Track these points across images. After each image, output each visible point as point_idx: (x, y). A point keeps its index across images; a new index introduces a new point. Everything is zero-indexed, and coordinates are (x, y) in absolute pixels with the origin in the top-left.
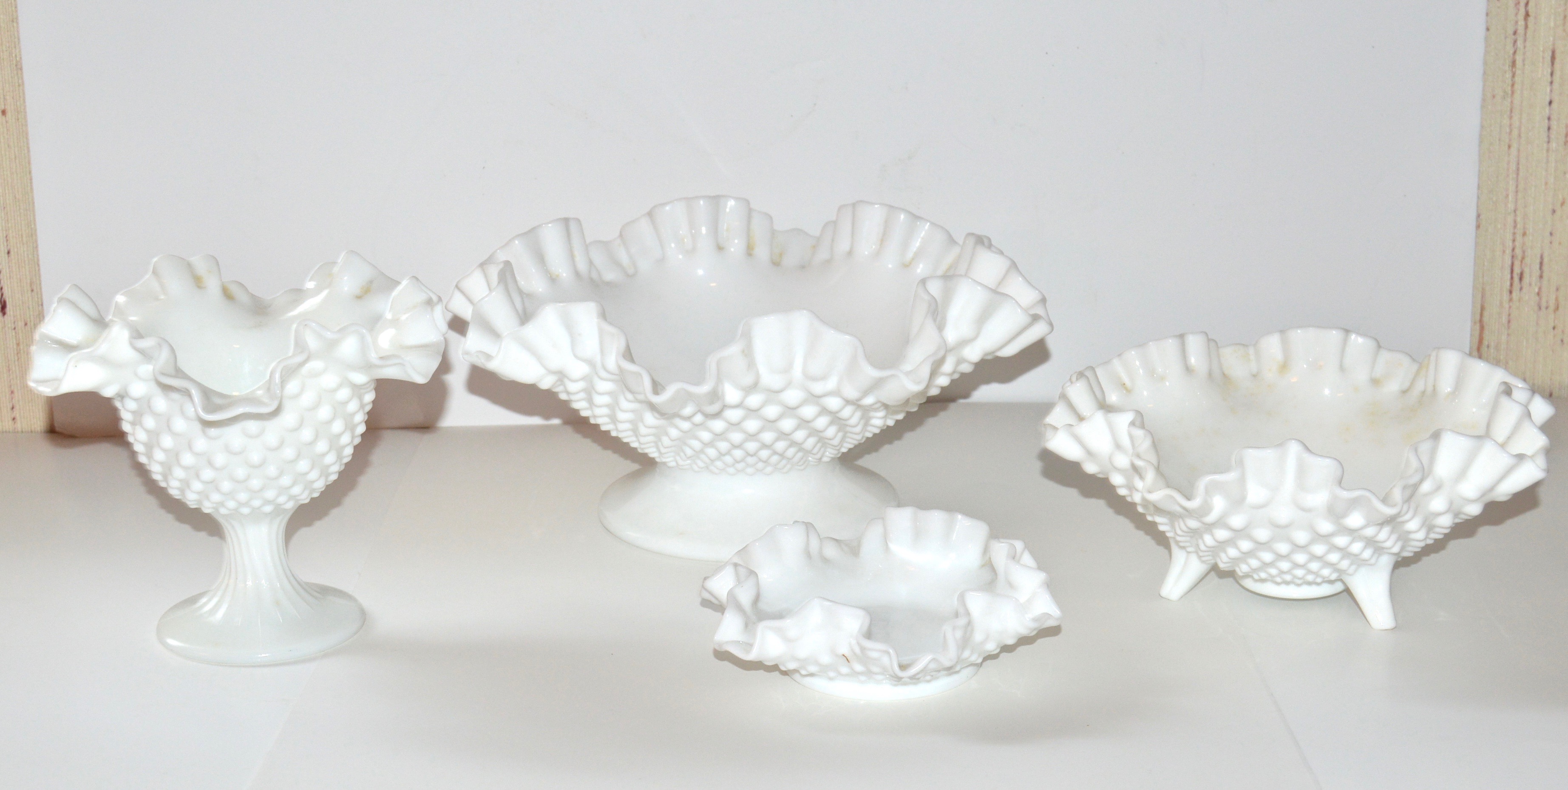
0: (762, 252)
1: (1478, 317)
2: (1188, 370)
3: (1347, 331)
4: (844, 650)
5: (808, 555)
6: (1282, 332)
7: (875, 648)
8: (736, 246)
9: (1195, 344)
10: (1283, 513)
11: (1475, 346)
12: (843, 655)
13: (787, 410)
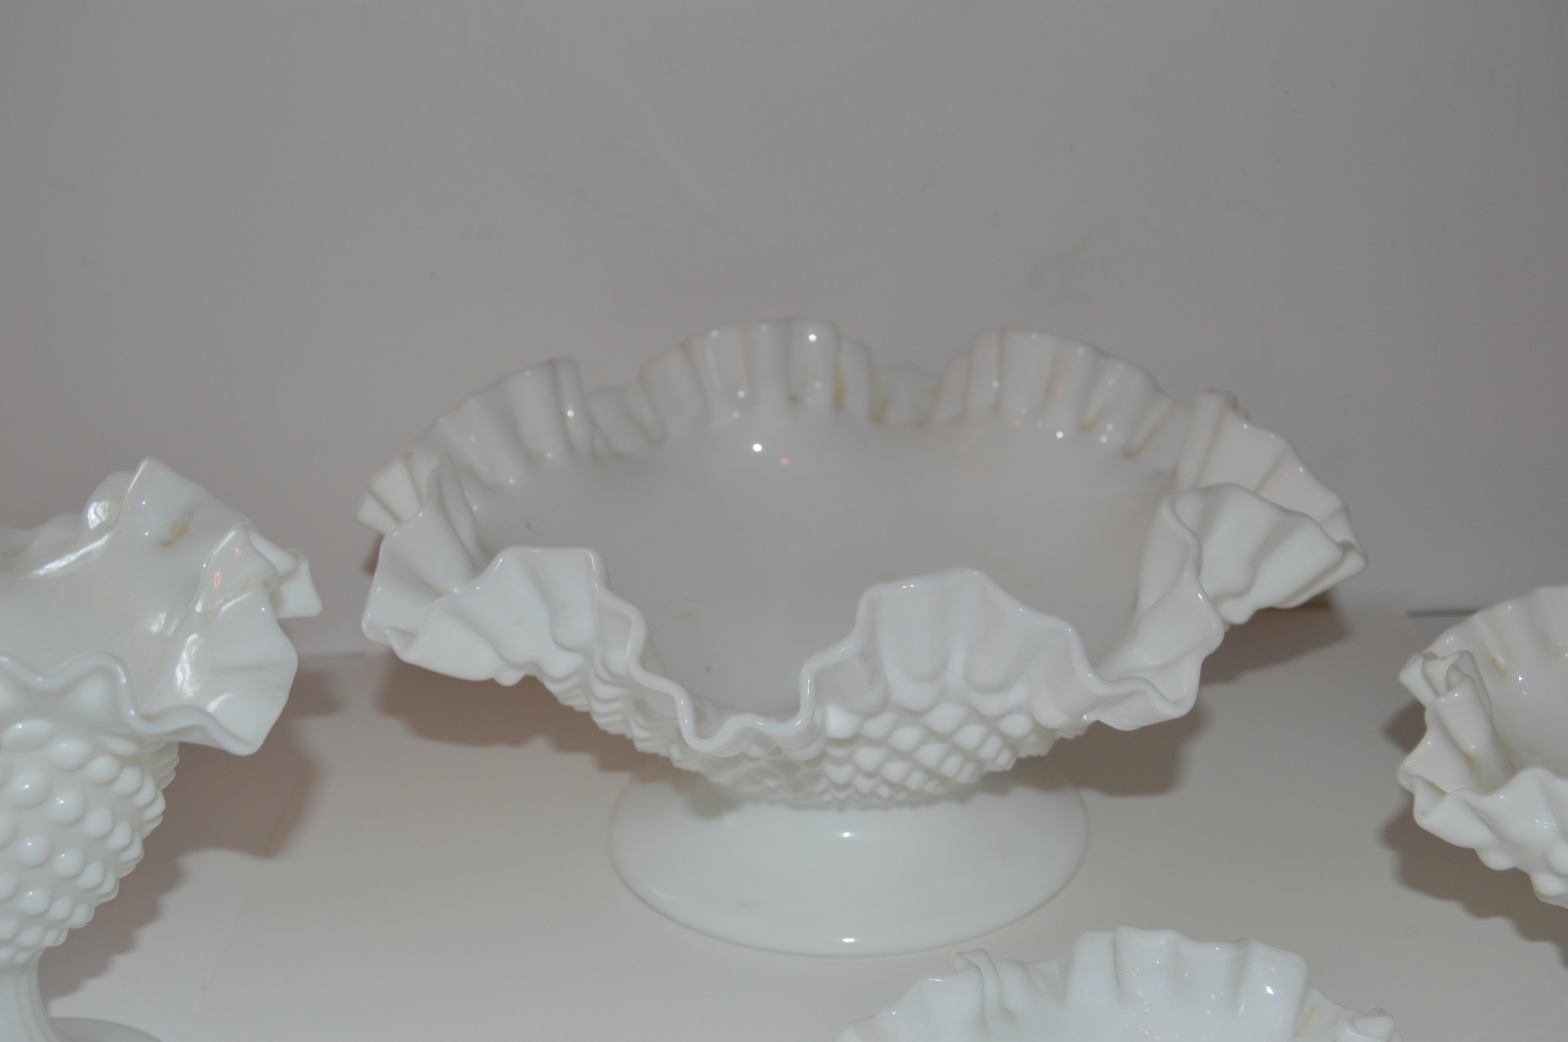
0: (857, 403)
8: (817, 392)
13: (932, 735)
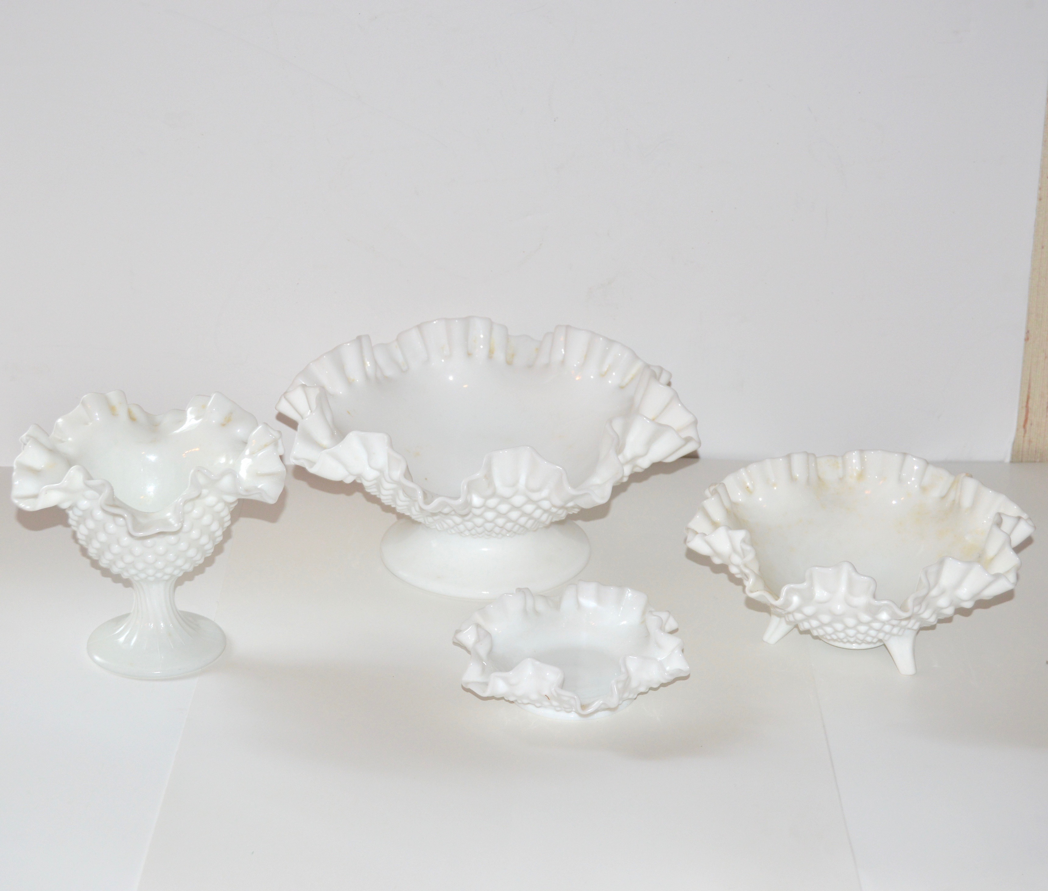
0: (500, 356)
1: (1025, 404)
2: (792, 479)
3: (905, 454)
4: (546, 692)
5: (525, 611)
6: (862, 451)
7: (566, 694)
8: (481, 351)
9: (798, 461)
10: (839, 608)
11: (1022, 424)
12: (546, 695)
13: (514, 508)
